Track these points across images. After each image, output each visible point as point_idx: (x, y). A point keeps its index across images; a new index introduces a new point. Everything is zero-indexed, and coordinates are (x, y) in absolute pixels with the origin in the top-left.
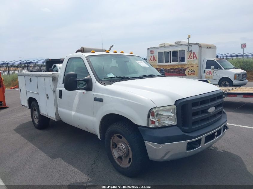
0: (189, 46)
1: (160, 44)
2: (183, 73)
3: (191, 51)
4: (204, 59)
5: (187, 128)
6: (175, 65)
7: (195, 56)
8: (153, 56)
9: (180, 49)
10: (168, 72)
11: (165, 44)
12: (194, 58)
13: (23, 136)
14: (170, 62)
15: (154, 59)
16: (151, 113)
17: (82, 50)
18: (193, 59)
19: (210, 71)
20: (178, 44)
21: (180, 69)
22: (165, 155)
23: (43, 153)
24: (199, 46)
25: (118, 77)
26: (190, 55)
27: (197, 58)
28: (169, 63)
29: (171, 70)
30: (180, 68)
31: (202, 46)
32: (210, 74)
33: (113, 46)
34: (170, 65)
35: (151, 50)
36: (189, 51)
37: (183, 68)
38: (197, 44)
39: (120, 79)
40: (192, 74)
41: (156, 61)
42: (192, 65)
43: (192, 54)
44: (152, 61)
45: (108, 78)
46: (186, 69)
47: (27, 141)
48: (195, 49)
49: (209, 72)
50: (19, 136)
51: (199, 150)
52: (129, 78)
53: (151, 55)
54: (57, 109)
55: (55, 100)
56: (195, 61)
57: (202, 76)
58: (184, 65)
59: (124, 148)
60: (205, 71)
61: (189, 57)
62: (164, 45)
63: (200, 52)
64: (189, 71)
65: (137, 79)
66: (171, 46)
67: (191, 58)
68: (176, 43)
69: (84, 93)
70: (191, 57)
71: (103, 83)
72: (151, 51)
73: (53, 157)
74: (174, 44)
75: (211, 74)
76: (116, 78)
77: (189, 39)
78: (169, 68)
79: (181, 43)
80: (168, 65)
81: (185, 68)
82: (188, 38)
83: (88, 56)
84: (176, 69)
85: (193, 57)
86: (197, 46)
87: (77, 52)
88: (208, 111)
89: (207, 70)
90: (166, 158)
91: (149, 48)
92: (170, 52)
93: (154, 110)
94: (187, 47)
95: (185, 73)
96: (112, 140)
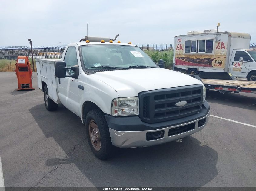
0: (218, 35)
1: (189, 33)
2: (209, 64)
3: (220, 40)
4: (234, 50)
5: (148, 119)
6: (202, 55)
7: (223, 46)
8: (180, 45)
9: (208, 39)
10: (194, 62)
11: (193, 32)
12: (222, 49)
13: (34, 116)
14: (197, 52)
15: (181, 48)
16: (114, 103)
17: (86, 39)
18: (220, 50)
19: (239, 63)
20: (207, 32)
21: (207, 60)
22: (124, 142)
23: (42, 132)
24: (228, 35)
25: (104, 67)
26: (218, 45)
27: (225, 49)
28: (195, 53)
29: (198, 60)
30: (207, 58)
31: (232, 36)
32: (238, 66)
33: (118, 35)
34: (197, 55)
35: (178, 38)
36: (217, 41)
37: (210, 58)
38: (226, 32)
39: (106, 69)
40: (219, 66)
41: (182, 50)
42: (219, 56)
43: (221, 44)
44: (178, 49)
45: (95, 67)
46: (213, 60)
47: (34, 120)
48: (224, 39)
49: (237, 64)
50: (30, 115)
51: (162, 142)
52: (115, 68)
53: (178, 43)
54: (58, 93)
55: (57, 85)
56: (223, 51)
57: (229, 68)
58: (211, 55)
59: (97, 133)
60: (233, 62)
61: (217, 47)
62: (192, 34)
63: (229, 42)
64: (215, 62)
65: (121, 70)
66: (200, 34)
67: (219, 49)
68: (205, 31)
69: (73, 80)
70: (218, 47)
71: (87, 72)
72: (178, 40)
73: (48, 135)
74: (203, 32)
75: (240, 66)
76: (102, 68)
77: (219, 27)
78: (195, 58)
79: (211, 32)
80: (195, 55)
81: (212, 58)
82: (217, 27)
83: (81, 46)
84: (202, 59)
85: (220, 47)
86: (227, 35)
87: (80, 41)
88: (176, 104)
89: (235, 62)
90: (125, 145)
91: (176, 36)
92: (198, 41)
93: (117, 100)
94: (215, 36)
95: (211, 64)
96: (90, 125)
